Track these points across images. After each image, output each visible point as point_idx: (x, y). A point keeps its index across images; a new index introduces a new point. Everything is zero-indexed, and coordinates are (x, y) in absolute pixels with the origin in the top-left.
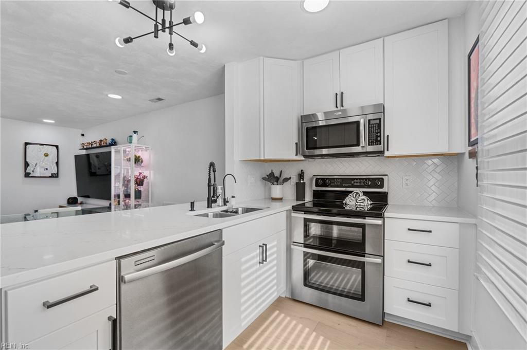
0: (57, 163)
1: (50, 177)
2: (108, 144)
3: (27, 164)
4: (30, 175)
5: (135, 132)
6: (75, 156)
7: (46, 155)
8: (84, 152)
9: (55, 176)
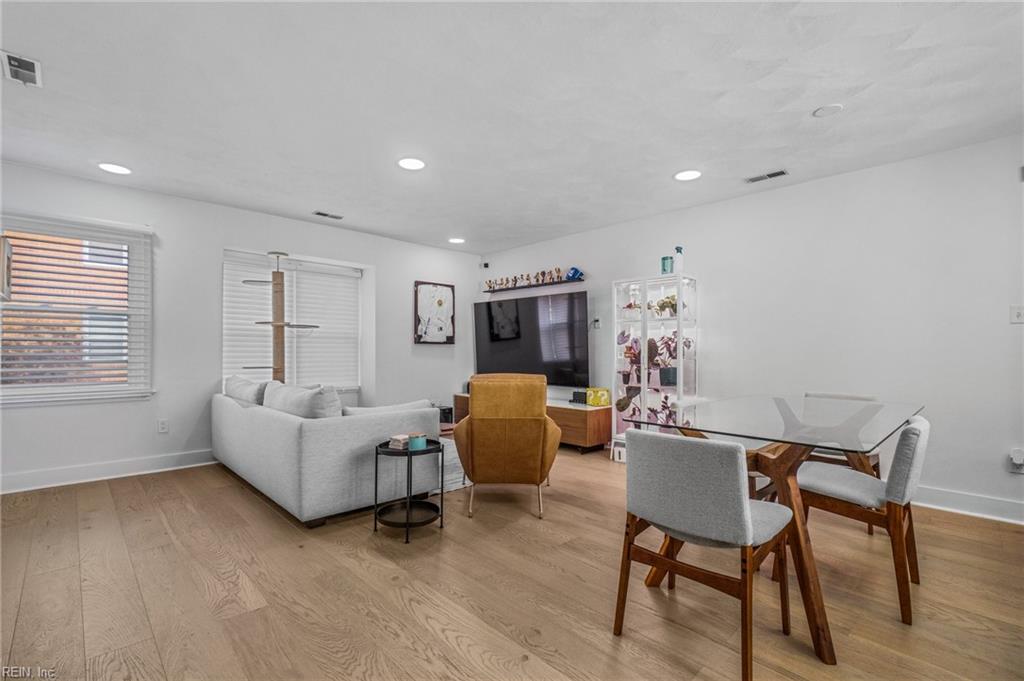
0: (453, 318)
1: (444, 343)
2: (564, 279)
3: (417, 321)
4: (422, 340)
5: (679, 250)
6: (475, 304)
7: (440, 303)
8: (487, 298)
9: (450, 340)
